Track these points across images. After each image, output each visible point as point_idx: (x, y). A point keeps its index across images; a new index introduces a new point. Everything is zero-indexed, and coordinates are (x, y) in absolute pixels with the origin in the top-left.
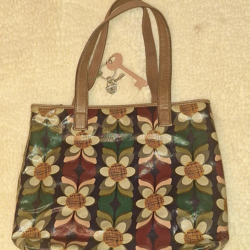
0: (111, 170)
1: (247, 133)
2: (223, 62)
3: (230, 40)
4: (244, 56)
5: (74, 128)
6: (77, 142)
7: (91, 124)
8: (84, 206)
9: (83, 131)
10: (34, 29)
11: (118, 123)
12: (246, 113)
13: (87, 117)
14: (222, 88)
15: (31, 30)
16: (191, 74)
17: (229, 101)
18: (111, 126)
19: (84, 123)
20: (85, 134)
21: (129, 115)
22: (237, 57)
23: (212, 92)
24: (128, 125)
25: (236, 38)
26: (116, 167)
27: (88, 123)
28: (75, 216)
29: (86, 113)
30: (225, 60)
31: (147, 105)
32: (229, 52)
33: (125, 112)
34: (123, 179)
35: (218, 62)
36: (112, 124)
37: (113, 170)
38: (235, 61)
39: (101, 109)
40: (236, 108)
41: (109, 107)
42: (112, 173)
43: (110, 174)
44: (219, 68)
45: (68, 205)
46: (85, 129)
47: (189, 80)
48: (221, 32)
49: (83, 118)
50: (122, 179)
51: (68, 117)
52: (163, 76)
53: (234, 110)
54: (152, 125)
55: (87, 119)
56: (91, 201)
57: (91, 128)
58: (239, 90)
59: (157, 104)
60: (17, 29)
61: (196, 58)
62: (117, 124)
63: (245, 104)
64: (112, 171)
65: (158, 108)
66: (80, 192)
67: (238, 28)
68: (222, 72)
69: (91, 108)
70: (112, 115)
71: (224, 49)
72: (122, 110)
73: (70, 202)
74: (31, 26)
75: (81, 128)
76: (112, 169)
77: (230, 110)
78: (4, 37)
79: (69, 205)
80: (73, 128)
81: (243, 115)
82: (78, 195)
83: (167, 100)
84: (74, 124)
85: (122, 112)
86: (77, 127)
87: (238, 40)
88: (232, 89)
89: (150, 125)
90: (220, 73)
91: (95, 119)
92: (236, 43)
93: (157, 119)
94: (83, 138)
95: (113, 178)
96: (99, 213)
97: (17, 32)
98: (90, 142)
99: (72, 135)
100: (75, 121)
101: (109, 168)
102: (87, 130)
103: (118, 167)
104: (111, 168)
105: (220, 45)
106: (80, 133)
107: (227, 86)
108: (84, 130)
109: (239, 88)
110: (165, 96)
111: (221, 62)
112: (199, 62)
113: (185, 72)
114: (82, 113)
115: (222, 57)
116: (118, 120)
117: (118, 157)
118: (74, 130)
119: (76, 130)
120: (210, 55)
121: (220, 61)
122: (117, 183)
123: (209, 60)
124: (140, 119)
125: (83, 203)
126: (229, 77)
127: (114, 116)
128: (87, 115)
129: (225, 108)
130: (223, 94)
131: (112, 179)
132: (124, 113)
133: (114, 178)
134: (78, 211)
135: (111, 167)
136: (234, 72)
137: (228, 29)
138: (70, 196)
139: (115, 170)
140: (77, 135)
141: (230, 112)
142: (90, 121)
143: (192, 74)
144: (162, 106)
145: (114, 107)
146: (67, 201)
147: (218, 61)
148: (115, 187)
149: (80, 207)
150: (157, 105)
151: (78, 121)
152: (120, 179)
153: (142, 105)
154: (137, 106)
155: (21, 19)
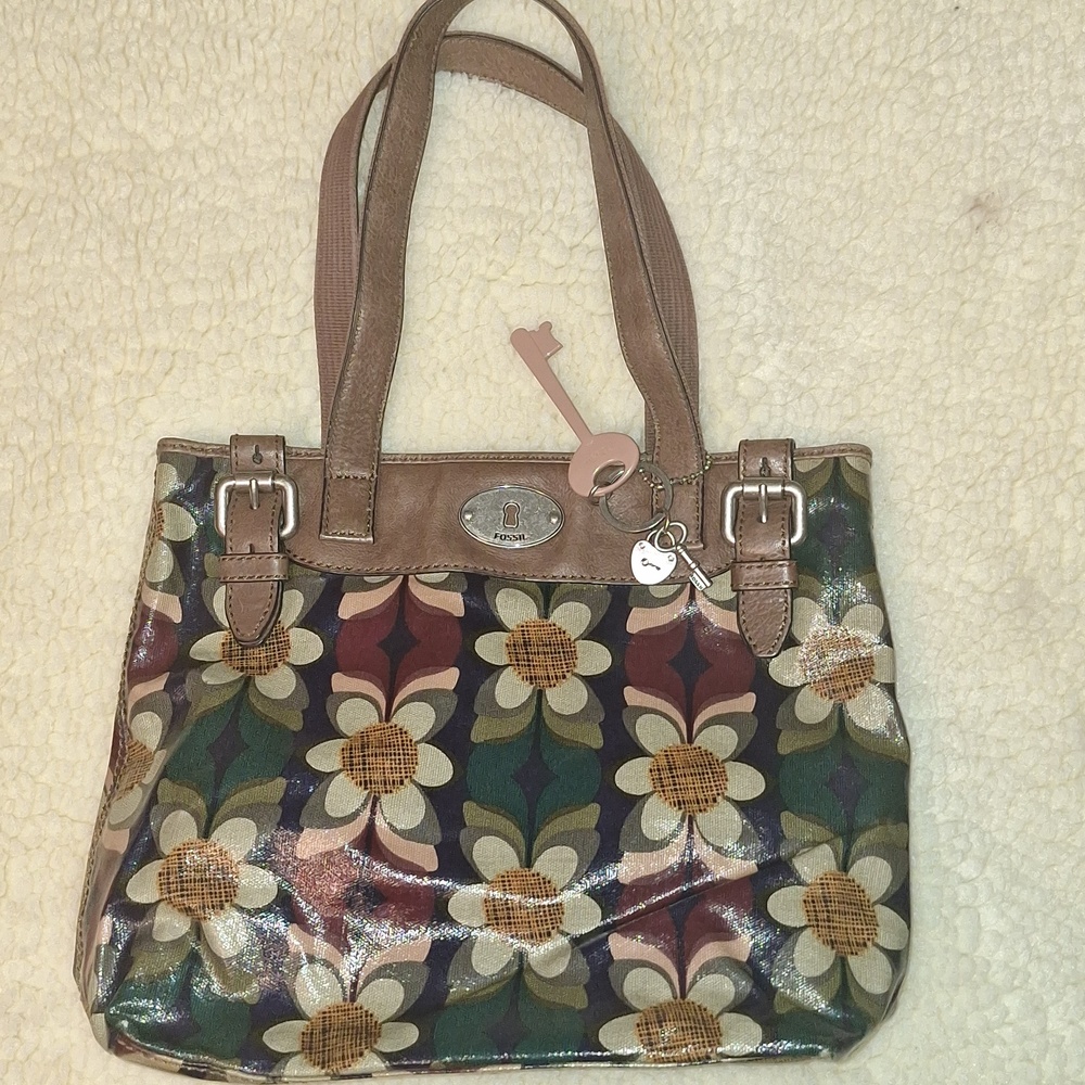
10: (302, 166)
15: (289, 171)
35: (1053, 364)
47: (928, 425)
60: (233, 159)
74: (290, 154)
78: (180, 189)
97: (234, 172)
112: (976, 352)
113: (914, 393)
120: (1022, 325)
121: (1062, 358)
143: (942, 404)
155: (251, 119)
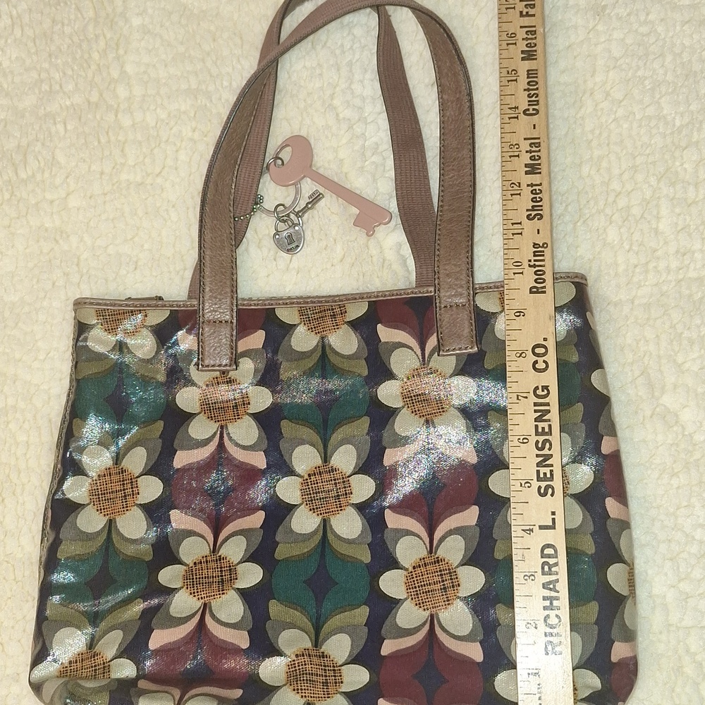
0: (308, 485)
1: (686, 334)
2: (605, 135)
3: (624, 66)
4: (665, 112)
5: (198, 366)
6: (209, 404)
7: (246, 354)
8: (233, 589)
9: (224, 373)
11: (324, 347)
12: (681, 277)
13: (234, 333)
14: (608, 211)
17: (631, 245)
18: (303, 356)
19: (226, 351)
20: (230, 382)
21: (354, 324)
22: (646, 114)
23: (579, 224)
24: (351, 353)
25: (640, 58)
26: (320, 474)
27: (239, 351)
28: (208, 619)
29: (231, 322)
30: (613, 126)
31: (405, 294)
32: (622, 104)
33: (342, 314)
34: (341, 510)
36: (306, 350)
37: (313, 486)
38: (640, 126)
39: (274, 309)
40: (651, 266)
41: (298, 303)
42: (312, 492)
43: (304, 497)
44: (596, 153)
45: (187, 588)
46: (230, 366)
48: (596, 45)
49: (225, 334)
50: (339, 509)
51: (180, 333)
52: (450, 205)
53: (647, 271)
54: (419, 352)
55: (234, 338)
56: (252, 575)
57: (247, 365)
58: (658, 213)
59: (433, 289)
62: (322, 350)
63: (677, 252)
64: (310, 486)
65: (438, 301)
66: (223, 552)
67: (644, 29)
68: (604, 164)
69: (244, 307)
70: (305, 324)
71: (608, 94)
72: (332, 309)
73: (195, 580)
75: (220, 366)
76: (309, 481)
77: (633, 272)
79: (191, 586)
80: (197, 364)
81: (673, 283)
82: (217, 561)
83: (463, 276)
84: (199, 353)
85: (335, 315)
86: (207, 362)
87: (645, 64)
88: (636, 211)
89: (415, 353)
90: (600, 166)
91: (257, 339)
92: (640, 73)
93: (435, 334)
94: (224, 393)
95: (315, 507)
96: (275, 608)
98: (244, 404)
99: (194, 384)
100: (201, 344)
101: (300, 480)
102: (237, 369)
103: (326, 476)
104: (307, 480)
105: (595, 84)
106: (217, 378)
107: (622, 203)
108: (228, 371)
109: (657, 206)
110: (455, 265)
111: (600, 134)
114: (221, 322)
115: (603, 120)
116: (323, 338)
117: (325, 447)
118: (198, 369)
119: (206, 371)
122: (325, 523)
124: (385, 333)
125: (231, 580)
126: (626, 176)
127: (312, 328)
128: (234, 328)
129: (621, 269)
130: (610, 227)
131: (311, 510)
132: (339, 318)
133: (317, 508)
134: (215, 604)
135: (306, 477)
136: (639, 160)
137: (617, 35)
138: (195, 563)
139: (317, 483)
140: (207, 385)
141: (635, 279)
142: (243, 345)
144: (447, 294)
145: (312, 302)
146: (185, 578)
147: (592, 132)
148: (321, 535)
149: (221, 592)
150: (433, 294)
151: (210, 342)
152: (333, 510)
153: (391, 293)
154: (378, 296)
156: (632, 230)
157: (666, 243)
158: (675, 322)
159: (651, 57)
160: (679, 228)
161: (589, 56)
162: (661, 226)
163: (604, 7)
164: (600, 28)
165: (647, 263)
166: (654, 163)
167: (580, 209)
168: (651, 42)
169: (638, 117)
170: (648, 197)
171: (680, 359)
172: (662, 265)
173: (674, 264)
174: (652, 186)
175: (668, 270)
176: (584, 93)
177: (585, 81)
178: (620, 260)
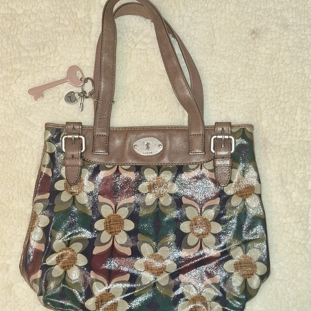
1: (299, 163)
2: (280, 77)
3: (292, 51)
4: (306, 72)
12: (301, 139)
14: (277, 108)
16: (242, 88)
17: (283, 123)
22: (298, 72)
25: (299, 48)
30: (284, 74)
32: (289, 66)
35: (274, 77)
38: (294, 76)
40: (290, 133)
44: (276, 84)
48: (282, 40)
53: (288, 135)
58: (296, 112)
61: (250, 70)
63: (301, 129)
67: (303, 37)
68: (278, 89)
71: (284, 61)
77: (282, 134)
81: (298, 142)
87: (301, 51)
88: (287, 110)
90: (276, 89)
92: (298, 54)
105: (279, 56)
107: (282, 106)
109: (296, 109)
115: (280, 71)
120: (266, 67)
121: (277, 76)
123: (264, 73)
126: (286, 95)
129: (278, 132)
130: (276, 115)
136: (292, 90)
137: (291, 37)
141: (283, 137)
147: (275, 75)
156: (285, 117)
157: (297, 125)
158: (295, 157)
159: (304, 49)
160: (304, 120)
161: (279, 44)
162: (296, 118)
163: (288, 26)
164: (285, 33)
165: (288, 132)
166: (297, 92)
167: (266, 106)
168: (305, 43)
169: (294, 72)
170: (293, 105)
171: (295, 172)
172: (294, 134)
173: (299, 134)
174: (295, 101)
175: (296, 136)
176: (274, 59)
177: (276, 54)
178: (278, 129)
